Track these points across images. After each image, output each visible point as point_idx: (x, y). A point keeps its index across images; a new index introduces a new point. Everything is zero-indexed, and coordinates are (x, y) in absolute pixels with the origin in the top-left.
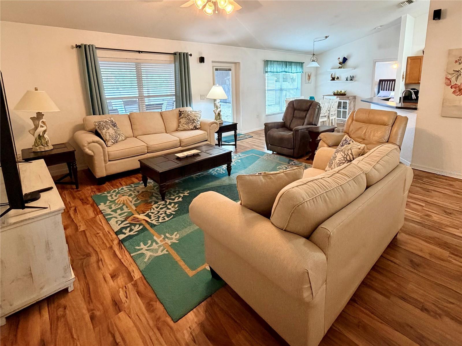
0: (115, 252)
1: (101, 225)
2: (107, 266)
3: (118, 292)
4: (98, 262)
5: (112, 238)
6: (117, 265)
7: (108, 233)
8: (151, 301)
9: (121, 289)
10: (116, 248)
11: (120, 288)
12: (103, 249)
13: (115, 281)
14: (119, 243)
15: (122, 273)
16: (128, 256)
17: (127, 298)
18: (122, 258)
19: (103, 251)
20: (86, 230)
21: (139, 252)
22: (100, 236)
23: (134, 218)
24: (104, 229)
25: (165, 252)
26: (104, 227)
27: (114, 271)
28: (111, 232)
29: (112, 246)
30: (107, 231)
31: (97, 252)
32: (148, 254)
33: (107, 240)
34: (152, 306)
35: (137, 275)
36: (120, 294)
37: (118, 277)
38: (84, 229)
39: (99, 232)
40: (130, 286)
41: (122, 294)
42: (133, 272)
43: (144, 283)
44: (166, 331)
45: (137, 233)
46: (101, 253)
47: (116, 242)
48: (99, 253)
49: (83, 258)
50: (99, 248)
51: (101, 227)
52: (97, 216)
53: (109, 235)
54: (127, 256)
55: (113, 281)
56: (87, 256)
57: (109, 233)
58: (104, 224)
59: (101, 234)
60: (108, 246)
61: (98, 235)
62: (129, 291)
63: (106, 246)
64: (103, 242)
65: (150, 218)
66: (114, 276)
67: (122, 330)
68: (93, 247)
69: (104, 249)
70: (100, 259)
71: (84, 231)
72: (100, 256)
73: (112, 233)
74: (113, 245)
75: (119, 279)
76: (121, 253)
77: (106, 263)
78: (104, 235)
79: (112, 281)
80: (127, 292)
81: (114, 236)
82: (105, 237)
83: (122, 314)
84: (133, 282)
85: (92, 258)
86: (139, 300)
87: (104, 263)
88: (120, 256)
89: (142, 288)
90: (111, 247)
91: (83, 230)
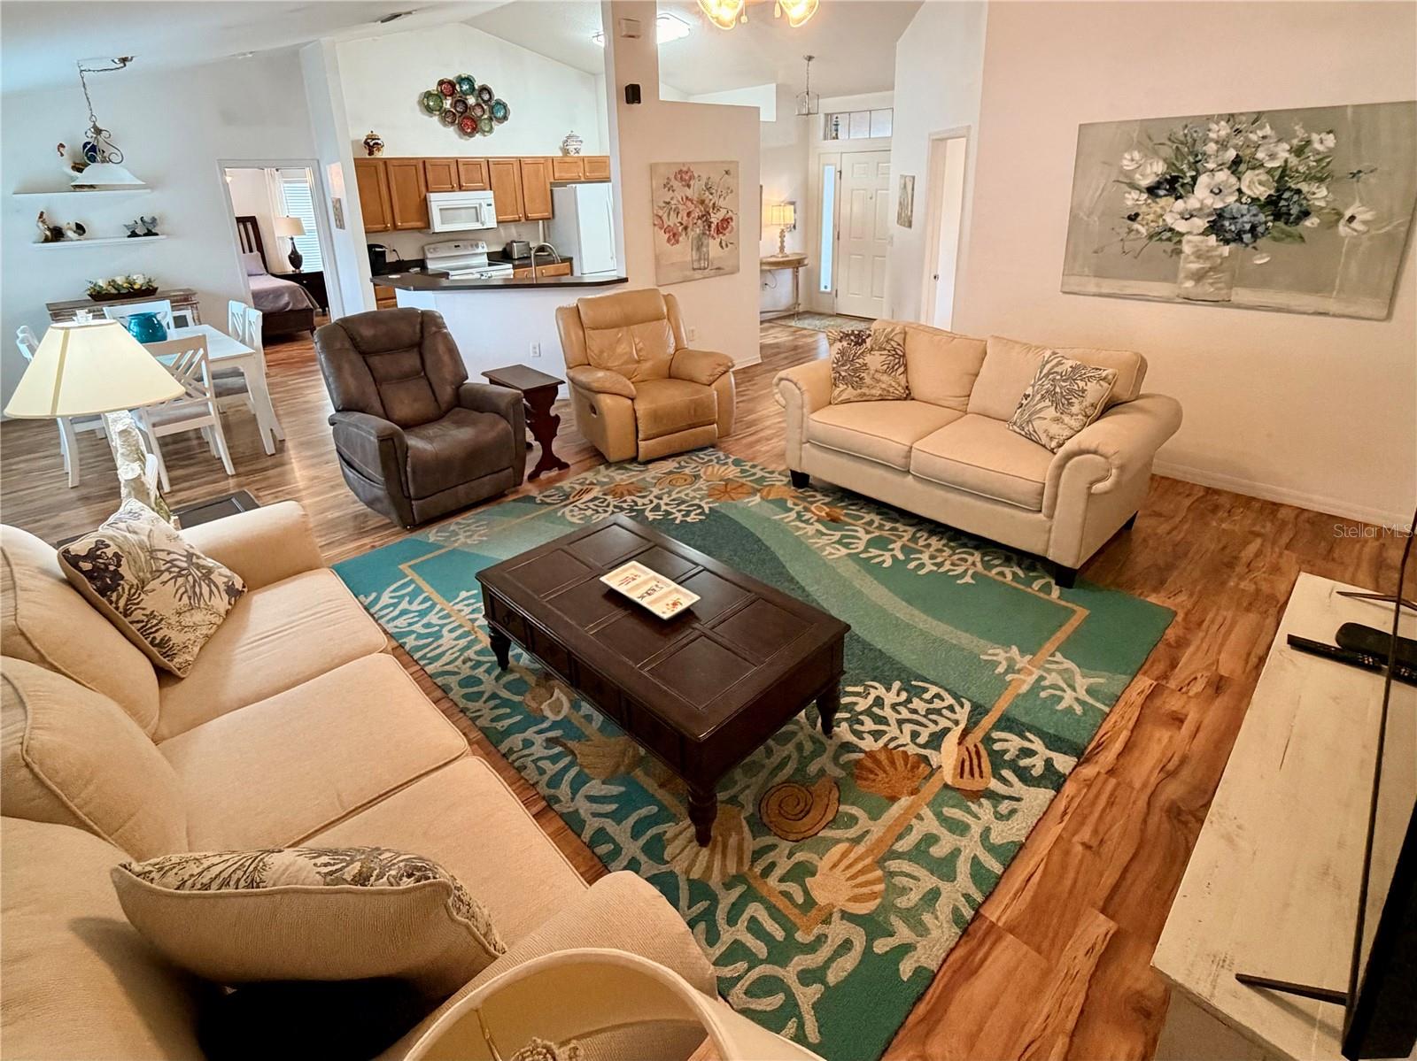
0: (1120, 755)
1: (1046, 864)
2: (1166, 748)
3: (1197, 695)
4: (1172, 774)
5: (1079, 791)
6: (1147, 728)
7: (1067, 818)
8: (1169, 645)
9: (1191, 694)
10: (1108, 757)
11: (1189, 697)
12: (1133, 788)
13: (1184, 711)
14: (1087, 760)
15: (1159, 708)
16: (1113, 718)
17: (1196, 678)
18: (1126, 728)
19: (1137, 785)
20: (1093, 905)
21: (1091, 701)
22: (1095, 832)
23: (962, 777)
24: (1060, 837)
25: (1059, 657)
26: (1046, 852)
27: (1165, 725)
28: (1062, 808)
29: (1107, 773)
30: (1064, 824)
31: (1149, 798)
32: (1082, 683)
33: (1093, 804)
34: (1177, 642)
35: (1144, 683)
36: (1200, 690)
37: (1174, 712)
38: (1096, 917)
39: (1079, 848)
40: (1172, 684)
41: (1197, 687)
42: (1142, 692)
43: (1152, 666)
44: (1194, 618)
45: (1028, 734)
46: (1145, 785)
47: (1088, 771)
48: (1149, 791)
49: (1190, 818)
50: (1134, 803)
51: (1056, 858)
52: (1000, 924)
53: (1075, 805)
54: (1113, 720)
55: (1186, 716)
56: (1180, 812)
57: (1065, 813)
58: (1036, 859)
59: (1086, 834)
60: (1113, 781)
61: (1094, 843)
62: (1184, 681)
63: (1118, 784)
64: (1111, 803)
65: (946, 731)
66: (1178, 720)
67: (1242, 663)
68: (1145, 821)
69: (1130, 785)
70: (1162, 775)
71: (1103, 911)
72: (1153, 780)
73: (1061, 804)
74: (1103, 771)
75: (1174, 708)
76: (1112, 740)
77: (1163, 754)
78: (1082, 823)
79: (1189, 717)
80: (1187, 682)
81: (1069, 788)
82: (1085, 817)
83: (1223, 672)
84: (1164, 683)
85: (1173, 797)
86: (1184, 660)
87: (1165, 760)
88: (1125, 735)
89: (1160, 667)
90: (1111, 772)
91: (1102, 917)
